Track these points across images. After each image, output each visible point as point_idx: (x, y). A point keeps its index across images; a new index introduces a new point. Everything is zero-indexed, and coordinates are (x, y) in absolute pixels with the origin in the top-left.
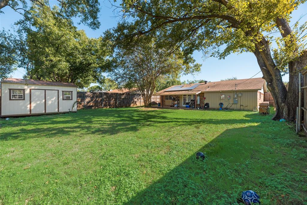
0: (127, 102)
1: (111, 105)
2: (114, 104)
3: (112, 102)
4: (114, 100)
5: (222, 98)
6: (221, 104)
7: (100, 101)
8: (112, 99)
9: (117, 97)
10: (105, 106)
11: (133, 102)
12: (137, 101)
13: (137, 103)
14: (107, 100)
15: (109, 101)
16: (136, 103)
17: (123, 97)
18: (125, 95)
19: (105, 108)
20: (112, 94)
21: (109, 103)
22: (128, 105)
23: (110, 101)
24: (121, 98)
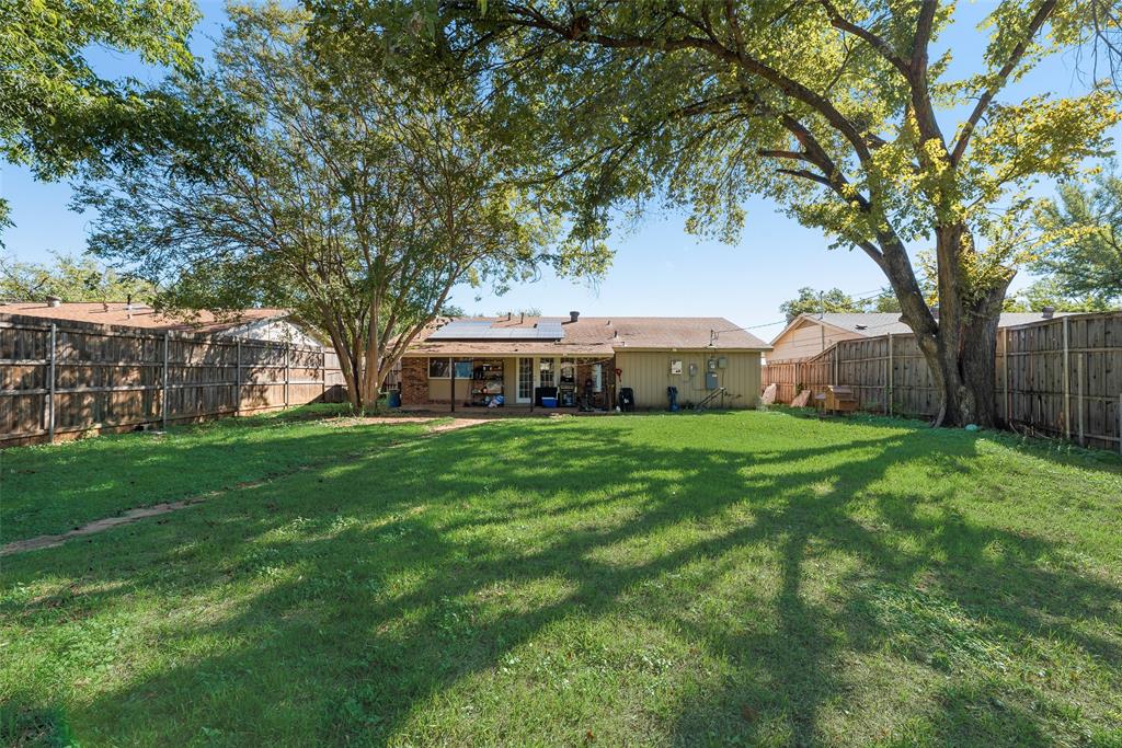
0: (220, 390)
1: (115, 410)
2: (138, 407)
3: (125, 389)
4: (135, 375)
5: (674, 372)
6: (672, 391)
7: (22, 386)
8: (125, 371)
9: (159, 358)
10: (68, 419)
11: (252, 386)
12: (269, 381)
13: (269, 395)
14: (82, 380)
15: (99, 383)
16: (266, 395)
17: (194, 361)
18: (206, 347)
19: (64, 440)
20: (123, 334)
21: (102, 398)
22: (223, 408)
23: (105, 379)
24: (182, 366)
